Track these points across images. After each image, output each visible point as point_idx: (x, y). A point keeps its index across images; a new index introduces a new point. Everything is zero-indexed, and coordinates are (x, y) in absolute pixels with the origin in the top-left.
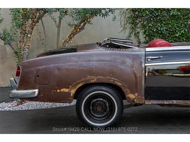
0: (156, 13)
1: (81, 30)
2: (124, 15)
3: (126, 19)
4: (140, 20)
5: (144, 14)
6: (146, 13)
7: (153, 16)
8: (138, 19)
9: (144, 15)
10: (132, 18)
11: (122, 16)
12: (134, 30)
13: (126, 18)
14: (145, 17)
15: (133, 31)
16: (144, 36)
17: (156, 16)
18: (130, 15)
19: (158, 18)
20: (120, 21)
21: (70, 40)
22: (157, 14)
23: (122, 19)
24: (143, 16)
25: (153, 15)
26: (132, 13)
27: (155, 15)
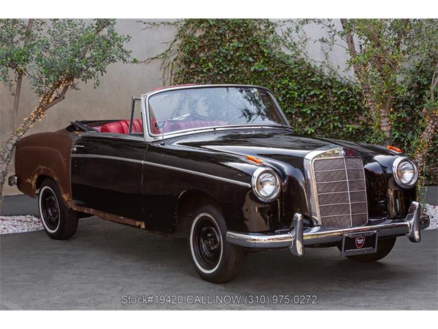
0: (226, 66)
1: (58, 100)
2: (170, 70)
3: (173, 77)
4: (199, 78)
5: (205, 67)
6: (208, 66)
7: (221, 72)
8: (196, 77)
9: (205, 70)
10: (185, 76)
11: (166, 71)
12: (187, 97)
13: (173, 73)
14: (206, 73)
15: (185, 98)
16: (207, 108)
17: (227, 72)
18: (181, 69)
19: (231, 76)
20: (162, 80)
21: (37, 118)
22: (228, 69)
23: (166, 76)
24: (202, 72)
25: (221, 70)
26: (183, 66)
27: (224, 70)
